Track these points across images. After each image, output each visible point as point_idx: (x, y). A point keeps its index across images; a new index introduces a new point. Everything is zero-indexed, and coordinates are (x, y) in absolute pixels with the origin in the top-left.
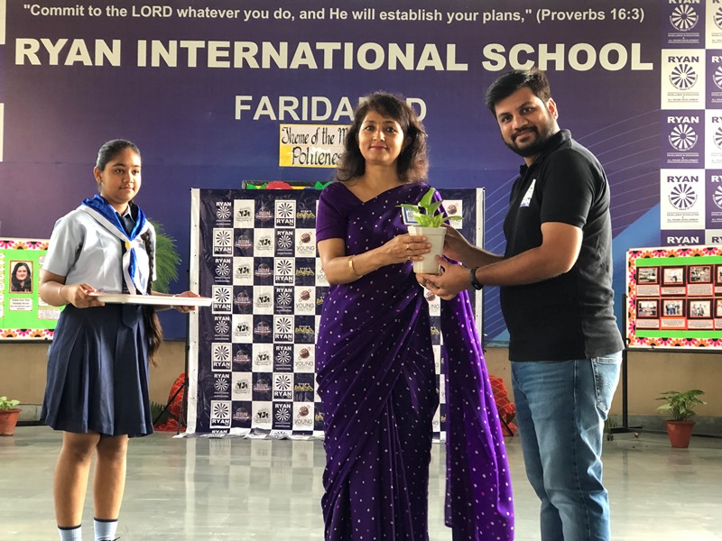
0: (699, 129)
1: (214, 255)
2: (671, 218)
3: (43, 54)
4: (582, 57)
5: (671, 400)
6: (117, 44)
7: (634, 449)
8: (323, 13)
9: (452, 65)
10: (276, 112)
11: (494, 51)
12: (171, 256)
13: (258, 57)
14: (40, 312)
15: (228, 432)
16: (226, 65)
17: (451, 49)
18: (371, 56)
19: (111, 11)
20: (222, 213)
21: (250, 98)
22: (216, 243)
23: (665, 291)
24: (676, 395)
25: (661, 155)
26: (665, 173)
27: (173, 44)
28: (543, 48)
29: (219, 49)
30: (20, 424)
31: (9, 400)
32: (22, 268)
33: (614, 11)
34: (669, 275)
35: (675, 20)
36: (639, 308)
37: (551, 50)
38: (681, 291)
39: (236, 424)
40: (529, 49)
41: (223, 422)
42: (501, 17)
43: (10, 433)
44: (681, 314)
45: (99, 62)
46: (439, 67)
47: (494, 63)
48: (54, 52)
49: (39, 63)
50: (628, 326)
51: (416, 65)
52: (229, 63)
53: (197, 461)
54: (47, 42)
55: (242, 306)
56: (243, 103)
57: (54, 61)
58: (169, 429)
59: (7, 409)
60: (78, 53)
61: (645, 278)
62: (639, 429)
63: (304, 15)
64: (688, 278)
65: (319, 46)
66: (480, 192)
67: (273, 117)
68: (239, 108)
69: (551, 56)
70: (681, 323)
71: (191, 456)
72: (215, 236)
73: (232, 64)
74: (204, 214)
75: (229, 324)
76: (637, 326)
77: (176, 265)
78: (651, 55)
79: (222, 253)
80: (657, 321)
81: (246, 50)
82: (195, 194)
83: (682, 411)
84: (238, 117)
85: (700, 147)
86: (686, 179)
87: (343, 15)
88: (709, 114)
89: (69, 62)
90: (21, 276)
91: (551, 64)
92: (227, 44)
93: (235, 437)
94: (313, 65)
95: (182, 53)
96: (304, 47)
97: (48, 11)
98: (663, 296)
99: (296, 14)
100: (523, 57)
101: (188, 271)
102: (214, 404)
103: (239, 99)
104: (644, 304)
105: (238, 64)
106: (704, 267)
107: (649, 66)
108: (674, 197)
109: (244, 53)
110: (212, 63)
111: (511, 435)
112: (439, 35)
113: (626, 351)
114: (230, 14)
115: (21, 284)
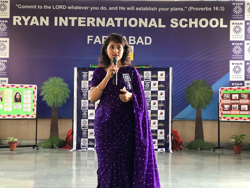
0: (243, 47)
1: (82, 90)
2: (233, 77)
3: (22, 21)
4: (204, 23)
5: (235, 138)
6: (47, 18)
7: (223, 154)
8: (117, 8)
9: (160, 26)
11: (174, 21)
12: (67, 90)
13: (95, 23)
14: (24, 109)
15: (87, 149)
16: (84, 25)
17: (160, 20)
18: (133, 22)
19: (45, 7)
20: (85, 76)
21: (92, 36)
22: (82, 86)
23: (232, 102)
24: (237, 136)
25: (230, 55)
26: (231, 62)
27: (66, 18)
28: (191, 20)
29: (82, 20)
30: (18, 147)
31: (14, 138)
32: (18, 94)
33: (214, 7)
34: (234, 96)
35: (235, 10)
36: (223, 107)
37: (193, 20)
38: (238, 102)
39: (89, 146)
40: (186, 20)
41: (85, 146)
42: (176, 9)
43: (14, 150)
44: (238, 109)
45: (42, 24)
46: (156, 26)
47: (174, 25)
48: (26, 21)
49: (21, 25)
50: (220, 113)
51: (148, 25)
52: (85, 24)
53: (76, 159)
54: (24, 17)
55: (91, 107)
56: (90, 38)
57: (26, 24)
58: (67, 148)
59: (13, 142)
60: (35, 21)
61: (226, 97)
62: (223, 147)
63: (110, 9)
64: (240, 97)
65: (116, 19)
66: (171, 69)
67: (100, 43)
68: (89, 40)
69: (193, 23)
70: (238, 112)
71: (74, 157)
72: (82, 83)
73: (86, 25)
74: (78, 76)
75: (87, 113)
76: (223, 113)
77: (69, 93)
78: (227, 22)
79: (85, 89)
80: (230, 112)
81: (91, 20)
82: (76, 69)
83: (239, 142)
84: (88, 43)
85: (243, 53)
86: (238, 64)
87: (124, 9)
88: (246, 42)
89: (31, 24)
90: (18, 97)
91: (193, 25)
92: (85, 18)
93: (89, 151)
94: (114, 25)
95: (70, 21)
96: (111, 19)
97: (24, 7)
98: (232, 103)
99: (108, 8)
100: (184, 23)
101: (73, 95)
102: (82, 139)
103: (89, 37)
104: (225, 106)
105: (88, 25)
106: (246, 94)
107: (226, 26)
108: (234, 70)
109: (91, 21)
110: (80, 25)
111: (181, 149)
112: (156, 16)
113: (219, 121)
114: (86, 8)
115: (18, 100)
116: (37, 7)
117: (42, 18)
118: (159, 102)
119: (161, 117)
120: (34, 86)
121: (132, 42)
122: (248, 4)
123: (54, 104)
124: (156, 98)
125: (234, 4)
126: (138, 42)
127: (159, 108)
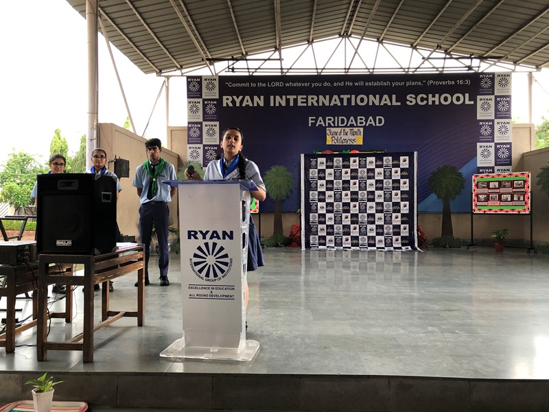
0: (492, 127)
1: (310, 180)
2: (481, 162)
3: (233, 102)
4: (446, 99)
6: (262, 97)
8: (343, 83)
9: (394, 103)
10: (325, 123)
11: (411, 97)
12: (291, 180)
13: (318, 101)
15: (318, 247)
16: (305, 105)
17: (394, 97)
18: (362, 100)
19: (260, 85)
20: (313, 163)
21: (314, 118)
22: (310, 175)
25: (477, 137)
26: (479, 144)
27: (284, 97)
28: (430, 96)
29: (302, 98)
33: (458, 81)
35: (483, 84)
37: (434, 96)
39: (320, 244)
40: (425, 96)
41: (315, 244)
42: (413, 84)
45: (255, 105)
46: (389, 104)
47: (411, 102)
48: (238, 101)
49: (232, 106)
51: (380, 103)
54: (235, 97)
55: (321, 199)
56: (312, 120)
57: (238, 105)
58: (293, 247)
60: (247, 101)
63: (335, 84)
65: (342, 96)
67: (324, 125)
68: (310, 122)
69: (434, 99)
72: (310, 172)
73: (307, 104)
74: (306, 164)
75: (317, 206)
78: (473, 98)
79: (313, 179)
81: (313, 99)
82: (302, 156)
84: (310, 125)
85: (492, 134)
86: (487, 146)
87: (351, 84)
88: (496, 121)
89: (244, 105)
91: (434, 102)
92: (305, 97)
94: (339, 104)
95: (288, 101)
97: (234, 85)
99: (332, 84)
100: (422, 100)
102: (311, 237)
103: (310, 118)
105: (310, 104)
107: (472, 103)
108: (482, 154)
110: (299, 104)
112: (389, 91)
114: (306, 85)
116: (250, 85)
117: (256, 98)
121: (362, 123)
122: (499, 76)
123: (277, 196)
125: (481, 76)
126: (369, 123)
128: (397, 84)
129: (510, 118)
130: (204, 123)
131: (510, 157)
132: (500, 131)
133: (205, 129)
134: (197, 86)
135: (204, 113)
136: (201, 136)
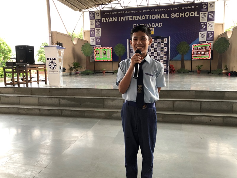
0: (206, 25)
1: (131, 48)
2: (201, 39)
4: (187, 15)
6: (116, 18)
8: (146, 10)
9: (166, 17)
11: (173, 15)
12: (124, 49)
13: (137, 18)
14: (107, 57)
16: (132, 20)
17: (166, 15)
18: (154, 17)
19: (115, 13)
23: (198, 51)
25: (200, 29)
26: (200, 32)
27: (124, 17)
28: (181, 13)
31: (104, 69)
33: (193, 6)
34: (199, 48)
35: (203, 7)
36: (194, 53)
38: (200, 50)
40: (179, 14)
42: (174, 9)
45: (114, 21)
46: (164, 18)
48: (107, 20)
49: (105, 22)
50: (192, 56)
51: (161, 18)
54: (106, 18)
56: (135, 25)
59: (104, 71)
60: (111, 20)
61: (195, 49)
63: (143, 11)
64: (201, 48)
65: (146, 16)
66: (170, 37)
69: (182, 15)
70: (200, 55)
78: (198, 13)
80: (197, 55)
82: (128, 39)
83: (199, 68)
85: (206, 28)
86: (203, 33)
87: (149, 11)
88: (208, 22)
89: (109, 21)
90: (105, 52)
92: (132, 17)
94: (145, 19)
95: (126, 18)
97: (106, 14)
100: (177, 15)
105: (134, 20)
106: (204, 47)
107: (198, 15)
108: (201, 36)
109: (135, 18)
110: (130, 20)
111: (174, 73)
112: (164, 13)
113: (192, 60)
114: (132, 12)
115: (105, 54)
116: (112, 13)
117: (114, 18)
118: (164, 52)
119: (165, 59)
120: (111, 48)
121: (153, 26)
122: (210, 3)
123: (119, 55)
124: (163, 51)
125: (202, 4)
126: (156, 26)
127: (164, 55)
128: (167, 9)
129: (214, 21)
130: (96, 29)
131: (213, 37)
132: (209, 26)
133: (96, 31)
134: (93, 15)
135: (96, 25)
136: (95, 34)
